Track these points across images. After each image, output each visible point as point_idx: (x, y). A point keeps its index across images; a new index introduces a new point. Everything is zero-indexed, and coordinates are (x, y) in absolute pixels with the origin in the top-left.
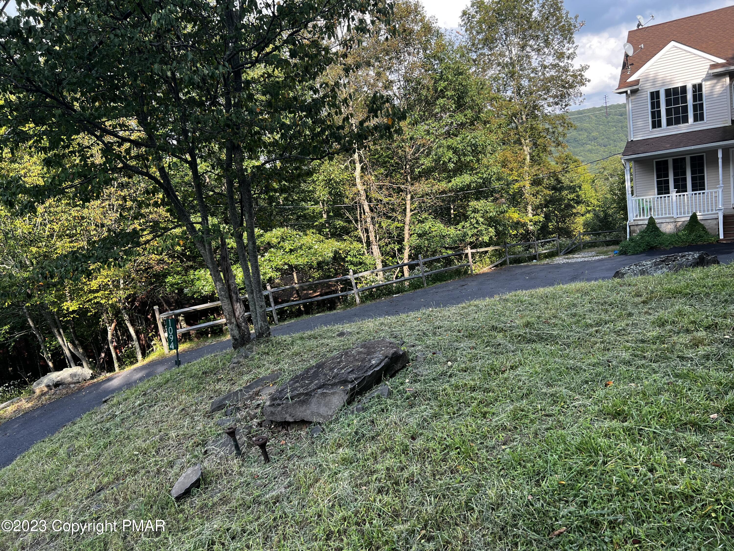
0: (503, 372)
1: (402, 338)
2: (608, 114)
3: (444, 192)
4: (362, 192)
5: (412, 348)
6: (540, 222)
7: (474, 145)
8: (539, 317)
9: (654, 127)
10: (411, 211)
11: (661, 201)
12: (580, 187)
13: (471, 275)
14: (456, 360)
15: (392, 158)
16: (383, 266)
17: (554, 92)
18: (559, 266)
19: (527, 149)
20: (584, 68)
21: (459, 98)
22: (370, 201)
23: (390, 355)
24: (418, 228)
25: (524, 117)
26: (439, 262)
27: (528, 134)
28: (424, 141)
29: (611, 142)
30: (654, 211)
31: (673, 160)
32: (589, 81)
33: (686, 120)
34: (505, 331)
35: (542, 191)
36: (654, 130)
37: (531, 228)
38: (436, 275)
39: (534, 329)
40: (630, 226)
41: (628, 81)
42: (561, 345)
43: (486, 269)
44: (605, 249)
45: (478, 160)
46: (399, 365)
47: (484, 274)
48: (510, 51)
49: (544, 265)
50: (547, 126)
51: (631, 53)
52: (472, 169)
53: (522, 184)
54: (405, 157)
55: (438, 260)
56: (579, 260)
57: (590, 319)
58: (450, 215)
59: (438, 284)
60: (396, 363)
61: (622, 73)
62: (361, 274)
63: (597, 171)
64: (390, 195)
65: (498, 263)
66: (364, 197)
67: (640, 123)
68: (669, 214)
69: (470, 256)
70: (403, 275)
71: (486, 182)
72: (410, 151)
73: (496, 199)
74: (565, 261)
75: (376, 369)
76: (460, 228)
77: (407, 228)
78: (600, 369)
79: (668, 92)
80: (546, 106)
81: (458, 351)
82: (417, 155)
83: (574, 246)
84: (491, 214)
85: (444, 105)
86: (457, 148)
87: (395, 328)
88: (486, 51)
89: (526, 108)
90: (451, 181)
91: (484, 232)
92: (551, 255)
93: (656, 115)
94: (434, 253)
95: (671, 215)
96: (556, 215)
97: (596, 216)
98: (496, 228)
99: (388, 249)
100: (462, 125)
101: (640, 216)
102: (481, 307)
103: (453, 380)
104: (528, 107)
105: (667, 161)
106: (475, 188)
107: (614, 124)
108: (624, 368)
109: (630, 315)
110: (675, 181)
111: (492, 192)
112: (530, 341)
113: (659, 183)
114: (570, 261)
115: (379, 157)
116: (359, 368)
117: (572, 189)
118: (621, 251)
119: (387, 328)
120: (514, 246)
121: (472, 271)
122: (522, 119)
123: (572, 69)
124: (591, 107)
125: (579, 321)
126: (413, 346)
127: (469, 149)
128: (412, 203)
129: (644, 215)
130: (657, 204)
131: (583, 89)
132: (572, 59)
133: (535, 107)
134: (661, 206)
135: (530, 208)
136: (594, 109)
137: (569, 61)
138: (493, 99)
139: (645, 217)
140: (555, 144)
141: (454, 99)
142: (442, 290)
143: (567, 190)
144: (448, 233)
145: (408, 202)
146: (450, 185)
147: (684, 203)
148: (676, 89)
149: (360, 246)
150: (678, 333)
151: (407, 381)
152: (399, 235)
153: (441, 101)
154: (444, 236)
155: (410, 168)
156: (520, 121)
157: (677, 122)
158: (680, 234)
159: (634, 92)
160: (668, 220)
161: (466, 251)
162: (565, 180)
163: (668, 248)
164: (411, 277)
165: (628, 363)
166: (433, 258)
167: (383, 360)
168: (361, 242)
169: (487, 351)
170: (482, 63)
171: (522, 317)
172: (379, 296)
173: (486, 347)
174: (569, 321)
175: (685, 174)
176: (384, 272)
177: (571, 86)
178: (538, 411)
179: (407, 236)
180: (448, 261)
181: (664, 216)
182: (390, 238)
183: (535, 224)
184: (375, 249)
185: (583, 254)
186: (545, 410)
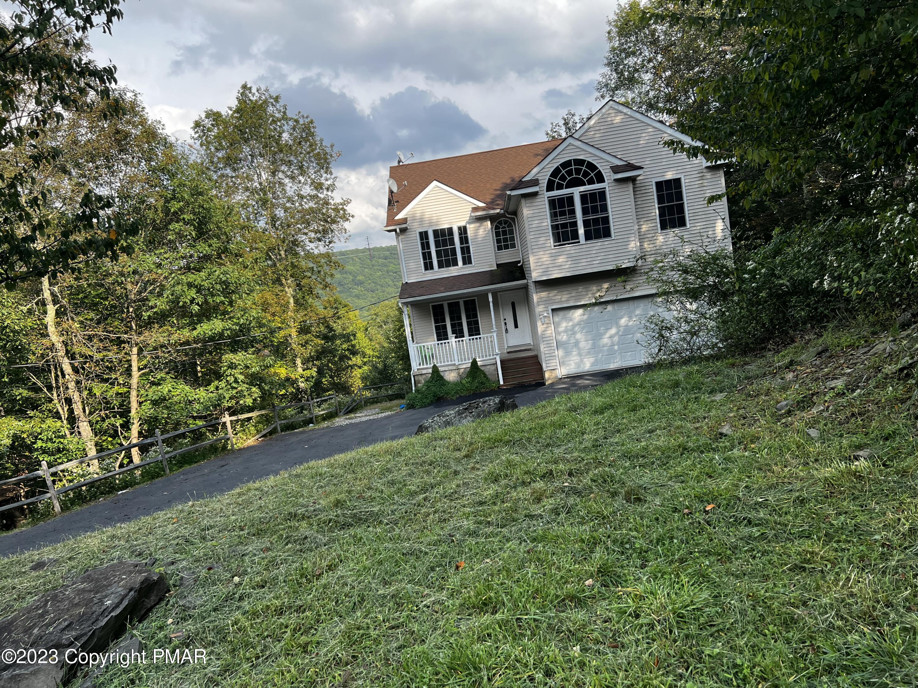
0: (319, 577)
1: (151, 555)
2: (372, 257)
3: (187, 343)
4: (59, 346)
5: (172, 567)
6: (313, 377)
7: (224, 282)
8: (349, 492)
9: (426, 269)
10: (140, 369)
11: (442, 347)
12: (354, 335)
13: (233, 450)
14: (245, 573)
15: (106, 299)
16: (98, 451)
17: (314, 226)
18: (341, 429)
19: (290, 291)
20: (347, 202)
21: (200, 223)
22: (72, 357)
23: (137, 586)
24: (153, 393)
25: (282, 253)
26: (185, 438)
27: (289, 274)
28: (154, 276)
29: (378, 287)
30: (436, 359)
31: (448, 304)
32: (353, 216)
33: (455, 264)
34: (308, 518)
35: (312, 341)
36: (427, 272)
37: (302, 385)
38: (183, 455)
39: (348, 509)
40: (414, 376)
41: (396, 218)
42: (387, 524)
43: (251, 441)
44: (389, 404)
45: (231, 303)
46: (153, 598)
47: (249, 448)
48: (259, 176)
49: (323, 428)
50: (311, 265)
51: (395, 189)
52: (224, 313)
53: (287, 332)
54: (127, 296)
55: (183, 436)
56: (364, 419)
57: (414, 484)
58: (196, 372)
59: (187, 467)
60: (147, 596)
61: (389, 210)
62: (61, 467)
63: (369, 318)
64: (105, 349)
65: (266, 431)
66: (62, 353)
67: (412, 265)
68: (451, 361)
69: (228, 425)
70: (131, 461)
71: (244, 329)
72: (133, 289)
73: (258, 351)
74: (347, 422)
75: (113, 614)
76: (212, 389)
77: (134, 393)
78: (443, 548)
79: (435, 232)
80: (307, 243)
81: (247, 558)
82: (143, 295)
83: (354, 404)
84: (253, 370)
85: (180, 230)
86: (201, 286)
87: (136, 540)
88: (228, 171)
89: (284, 242)
90: (195, 329)
91: (246, 393)
92: (330, 416)
93: (427, 256)
94: (177, 424)
95: (453, 362)
96: (331, 370)
97: (375, 367)
98: (260, 387)
99: (105, 425)
100: (207, 258)
101: (423, 364)
102: (266, 489)
103: (246, 605)
104: (287, 242)
105: (442, 305)
106: (229, 337)
107: (379, 268)
108: (472, 541)
109: (456, 473)
110: (453, 326)
111: (252, 341)
112: (345, 526)
113: (437, 328)
114: (353, 421)
115: (86, 297)
116: (81, 619)
117: (347, 338)
118: (408, 404)
119: (122, 542)
120: (283, 409)
121: (232, 446)
122: (280, 255)
123: (332, 202)
124: (354, 248)
125: (400, 489)
126: (173, 563)
127: (218, 287)
128: (139, 360)
129: (427, 363)
130: (439, 350)
131: (346, 225)
132: (332, 191)
133: (295, 243)
134: (443, 352)
135: (299, 361)
136: (357, 251)
137: (329, 193)
138: (243, 228)
139: (429, 366)
140: (322, 286)
141: (194, 226)
142: (194, 475)
143: (340, 339)
144: (196, 397)
145: (134, 358)
146: (195, 333)
147: (464, 349)
148: (443, 230)
149: (59, 424)
150: (515, 487)
151: (170, 621)
152: (121, 405)
153: (175, 226)
154: (190, 402)
155: (135, 311)
156: (278, 257)
157: (448, 265)
158: (464, 382)
159: (404, 231)
160: (450, 368)
161: (224, 420)
162: (337, 327)
163: (454, 398)
164: (144, 463)
165: (474, 534)
166: (177, 433)
167: (126, 595)
168: (60, 418)
169: (288, 550)
170: (224, 185)
171: (327, 495)
172: (94, 497)
173: (287, 544)
174: (387, 491)
175: (461, 319)
176: (101, 459)
177: (334, 222)
178: (380, 625)
179: (134, 405)
180: (198, 435)
181: (446, 363)
182: (106, 409)
183: (307, 380)
184: (84, 428)
185: (365, 413)
186: (388, 620)
